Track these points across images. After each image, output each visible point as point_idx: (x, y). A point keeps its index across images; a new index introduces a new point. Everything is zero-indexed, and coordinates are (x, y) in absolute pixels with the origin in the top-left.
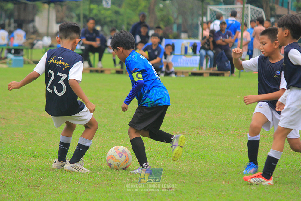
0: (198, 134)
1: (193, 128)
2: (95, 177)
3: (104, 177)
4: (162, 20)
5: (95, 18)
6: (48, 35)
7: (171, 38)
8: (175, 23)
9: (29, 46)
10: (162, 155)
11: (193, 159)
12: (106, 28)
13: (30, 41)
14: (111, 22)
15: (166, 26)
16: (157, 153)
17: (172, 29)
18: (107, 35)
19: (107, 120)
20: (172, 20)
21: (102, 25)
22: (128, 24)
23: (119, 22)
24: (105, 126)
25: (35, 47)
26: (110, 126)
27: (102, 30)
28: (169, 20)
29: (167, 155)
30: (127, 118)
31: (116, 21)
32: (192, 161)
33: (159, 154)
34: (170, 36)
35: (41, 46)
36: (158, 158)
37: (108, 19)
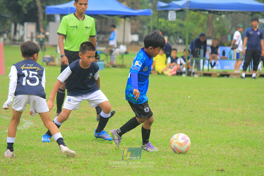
0: (247, 125)
1: (243, 120)
2: (160, 160)
3: (168, 160)
4: (219, 31)
5: (163, 30)
6: (123, 44)
7: (226, 46)
8: (229, 33)
9: (109, 53)
10: (216, 142)
11: (242, 146)
12: (172, 38)
13: (109, 49)
14: (176, 33)
15: (222, 36)
16: (212, 141)
17: (227, 38)
18: (172, 43)
19: (171, 114)
20: (227, 31)
21: (169, 36)
22: (190, 34)
23: (183, 33)
24: (169, 118)
25: (113, 53)
26: (173, 119)
27: (169, 40)
28: (224, 31)
29: (221, 143)
30: (188, 111)
31: (181, 32)
32: (241, 148)
33: (214, 141)
34: (225, 44)
35: (118, 53)
36: (212, 145)
37: (174, 31)
